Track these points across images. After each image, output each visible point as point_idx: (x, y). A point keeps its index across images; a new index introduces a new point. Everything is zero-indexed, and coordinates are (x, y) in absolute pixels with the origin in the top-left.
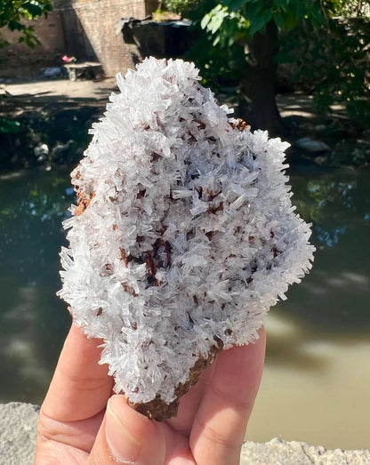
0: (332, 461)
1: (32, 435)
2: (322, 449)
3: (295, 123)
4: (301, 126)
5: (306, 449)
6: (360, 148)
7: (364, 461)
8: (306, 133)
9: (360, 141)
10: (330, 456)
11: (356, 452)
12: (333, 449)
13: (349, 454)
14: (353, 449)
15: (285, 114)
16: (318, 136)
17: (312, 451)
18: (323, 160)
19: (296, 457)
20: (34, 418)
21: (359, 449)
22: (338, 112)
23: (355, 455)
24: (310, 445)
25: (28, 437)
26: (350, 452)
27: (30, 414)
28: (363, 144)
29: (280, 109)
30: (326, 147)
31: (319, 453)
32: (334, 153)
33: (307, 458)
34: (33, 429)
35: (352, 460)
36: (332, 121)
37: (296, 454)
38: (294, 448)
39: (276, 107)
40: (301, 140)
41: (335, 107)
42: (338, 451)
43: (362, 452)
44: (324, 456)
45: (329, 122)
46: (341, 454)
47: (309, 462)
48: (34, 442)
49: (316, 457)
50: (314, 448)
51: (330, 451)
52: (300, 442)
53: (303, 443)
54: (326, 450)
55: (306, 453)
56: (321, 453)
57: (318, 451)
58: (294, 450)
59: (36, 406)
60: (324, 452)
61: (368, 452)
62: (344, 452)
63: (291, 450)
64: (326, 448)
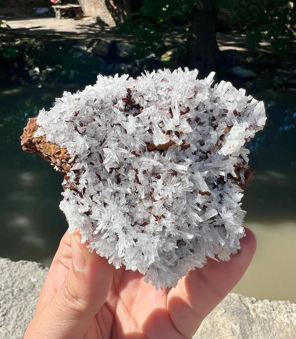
0: (262, 308)
1: (37, 285)
2: (254, 299)
3: (229, 55)
4: (234, 57)
5: (242, 299)
6: (279, 76)
7: (286, 308)
8: (238, 64)
9: (279, 71)
10: (260, 304)
11: (280, 302)
12: (262, 300)
13: (275, 304)
14: (277, 300)
15: (223, 48)
16: (247, 66)
17: (247, 300)
18: (251, 84)
19: (234, 305)
20: (38, 273)
21: (282, 300)
22: (264, 47)
23: (279, 304)
24: (245, 296)
25: (34, 286)
26: (275, 302)
27: (35, 270)
28: (282, 72)
29: (219, 44)
30: (253, 74)
31: (253, 302)
32: (259, 79)
33: (243, 305)
34: (38, 280)
35: (277, 308)
36: (258, 54)
37: (235, 302)
38: (234, 298)
39: (216, 43)
40: (234, 69)
41: (263, 44)
42: (266, 301)
43: (284, 302)
44: (256, 304)
45: (255, 55)
46: (269, 303)
47: (244, 308)
48: (39, 290)
49: (250, 305)
50: (248, 298)
51: (260, 301)
52: (238, 294)
53: (240, 295)
54: (257, 300)
55: (242, 302)
56: (254, 302)
57: (251, 300)
58: (233, 300)
59: (39, 264)
60: (256, 302)
61: (288, 302)
62: (270, 301)
63: (231, 300)
64: (257, 299)
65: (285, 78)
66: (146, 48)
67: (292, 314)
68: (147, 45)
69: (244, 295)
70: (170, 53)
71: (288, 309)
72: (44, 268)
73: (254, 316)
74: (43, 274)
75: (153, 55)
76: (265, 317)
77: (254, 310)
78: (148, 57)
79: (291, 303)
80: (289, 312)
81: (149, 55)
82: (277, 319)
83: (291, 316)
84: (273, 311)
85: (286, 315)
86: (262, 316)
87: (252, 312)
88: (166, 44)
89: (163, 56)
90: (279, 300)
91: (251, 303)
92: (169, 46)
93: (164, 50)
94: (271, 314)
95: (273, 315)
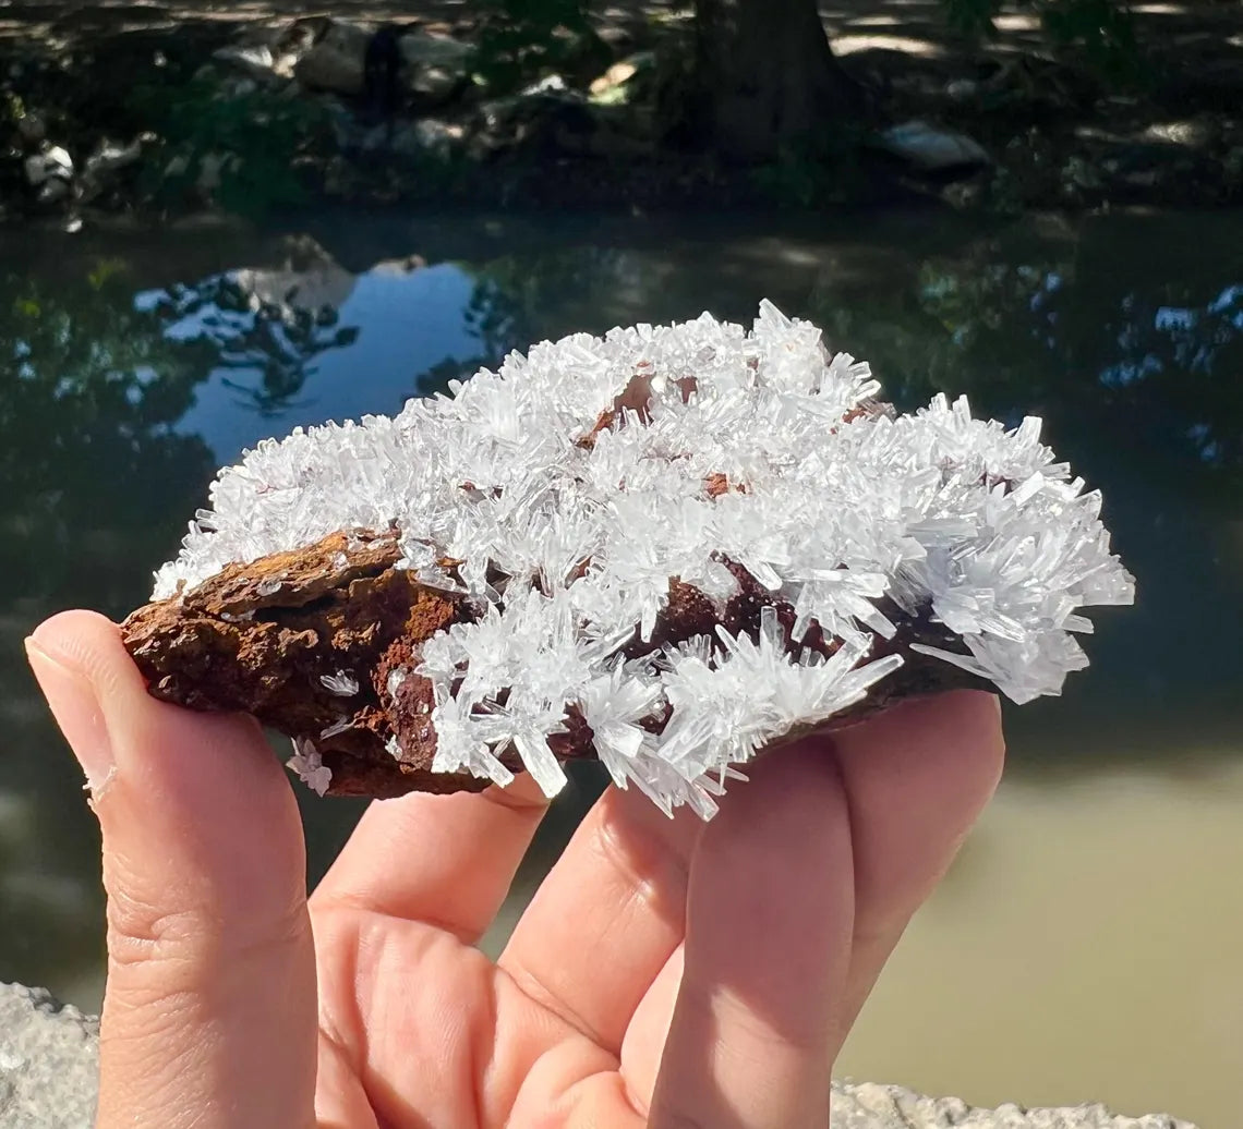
1: (25, 1085)
2: (956, 1105)
3: (876, 74)
4: (897, 83)
5: (906, 1106)
6: (1084, 154)
8: (913, 108)
9: (1087, 132)
10: (979, 1125)
11: (1066, 1113)
12: (992, 1107)
13: (1043, 1121)
14: (1055, 1105)
15: (844, 46)
16: (951, 116)
17: (926, 1113)
18: (967, 192)
20: (31, 1030)
21: (1074, 1104)
22: (1015, 36)
23: (1060, 1123)
24: (919, 1093)
25: (11, 1090)
26: (1045, 1112)
27: (18, 1017)
28: (1095, 140)
29: (829, 30)
30: (976, 150)
31: (949, 1119)
32: (1002, 171)
34: (27, 1064)
36: (996, 67)
38: (870, 1105)
39: (818, 23)
40: (897, 130)
41: (1011, 23)
42: (1009, 1112)
43: (1082, 1112)
44: (965, 1127)
45: (988, 68)
46: (1018, 1119)
48: (33, 1107)
50: (930, 1102)
51: (981, 1113)
52: (889, 1087)
53: (896, 1089)
54: (969, 1109)
55: (903, 1118)
56: (955, 1118)
57: (942, 1111)
58: (868, 1112)
59: (37, 991)
60: (963, 1116)
61: (1100, 1111)
62: (1024, 1112)
63: (860, 1113)
64: (970, 1104)
65: (1112, 166)
66: (522, 53)
68: (524, 40)
69: (914, 1091)
70: (623, 71)
72: (58, 1008)
74: (53, 1037)
75: (555, 82)
78: (533, 91)
79: (1113, 1117)
81: (536, 80)
88: (606, 33)
89: (598, 85)
90: (1057, 1107)
91: (945, 1122)
92: (622, 42)
93: (599, 59)
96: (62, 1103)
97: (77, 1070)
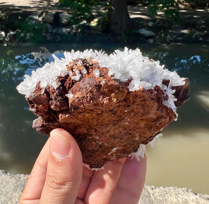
0: (159, 193)
2: (153, 187)
3: (137, 21)
4: (140, 23)
5: (145, 187)
6: (170, 35)
8: (143, 27)
9: (170, 31)
10: (157, 190)
12: (159, 187)
13: (167, 189)
15: (132, 16)
16: (149, 28)
17: (149, 188)
18: (152, 40)
20: (2, 177)
22: (160, 15)
23: (170, 189)
28: (172, 32)
29: (130, 14)
30: (153, 34)
31: (152, 189)
32: (157, 37)
35: (168, 192)
36: (156, 20)
39: (128, 13)
40: (140, 30)
41: (159, 13)
42: (162, 188)
43: (173, 187)
44: (155, 190)
45: (155, 20)
46: (163, 189)
47: (147, 194)
49: (150, 191)
50: (149, 186)
59: (3, 171)
61: (176, 187)
64: (156, 186)
65: (175, 36)
66: (80, 17)
67: (179, 195)
68: (80, 15)
69: (147, 185)
70: (96, 20)
71: (176, 193)
72: (6, 173)
73: (153, 199)
74: (6, 178)
75: (85, 22)
76: (161, 198)
77: (153, 194)
78: (81, 23)
79: (178, 188)
80: (177, 194)
82: (169, 199)
83: (178, 197)
84: (166, 195)
85: (174, 197)
86: (158, 198)
87: (152, 196)
88: (94, 14)
89: (92, 22)
90: (170, 187)
92: (96, 15)
93: (92, 18)
94: (165, 196)
95: (166, 197)
96: (8, 189)
97: (10, 183)
